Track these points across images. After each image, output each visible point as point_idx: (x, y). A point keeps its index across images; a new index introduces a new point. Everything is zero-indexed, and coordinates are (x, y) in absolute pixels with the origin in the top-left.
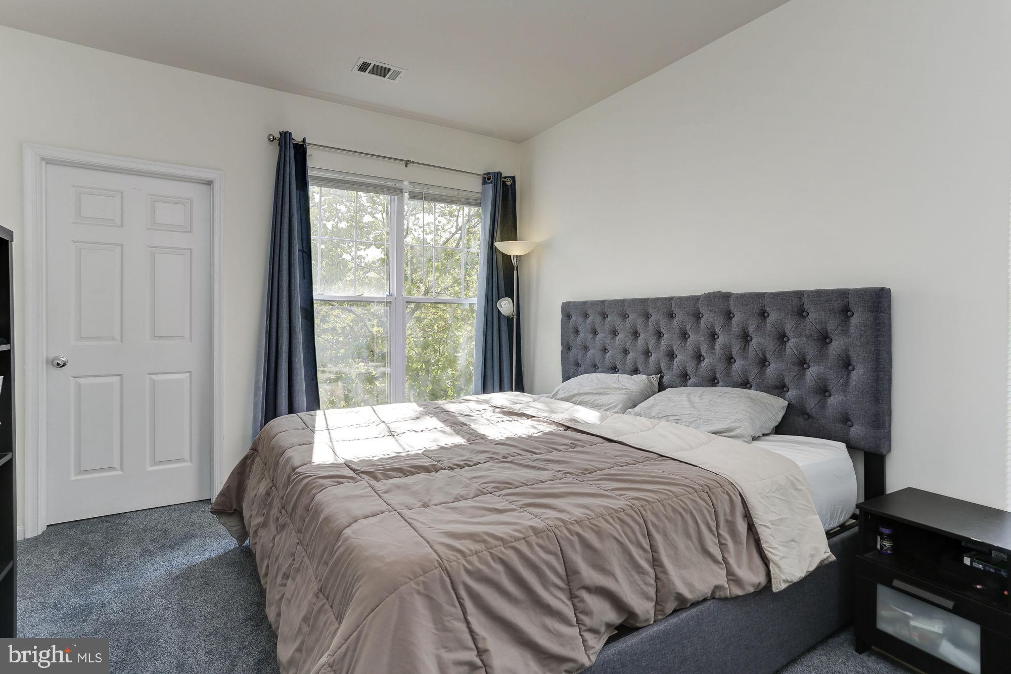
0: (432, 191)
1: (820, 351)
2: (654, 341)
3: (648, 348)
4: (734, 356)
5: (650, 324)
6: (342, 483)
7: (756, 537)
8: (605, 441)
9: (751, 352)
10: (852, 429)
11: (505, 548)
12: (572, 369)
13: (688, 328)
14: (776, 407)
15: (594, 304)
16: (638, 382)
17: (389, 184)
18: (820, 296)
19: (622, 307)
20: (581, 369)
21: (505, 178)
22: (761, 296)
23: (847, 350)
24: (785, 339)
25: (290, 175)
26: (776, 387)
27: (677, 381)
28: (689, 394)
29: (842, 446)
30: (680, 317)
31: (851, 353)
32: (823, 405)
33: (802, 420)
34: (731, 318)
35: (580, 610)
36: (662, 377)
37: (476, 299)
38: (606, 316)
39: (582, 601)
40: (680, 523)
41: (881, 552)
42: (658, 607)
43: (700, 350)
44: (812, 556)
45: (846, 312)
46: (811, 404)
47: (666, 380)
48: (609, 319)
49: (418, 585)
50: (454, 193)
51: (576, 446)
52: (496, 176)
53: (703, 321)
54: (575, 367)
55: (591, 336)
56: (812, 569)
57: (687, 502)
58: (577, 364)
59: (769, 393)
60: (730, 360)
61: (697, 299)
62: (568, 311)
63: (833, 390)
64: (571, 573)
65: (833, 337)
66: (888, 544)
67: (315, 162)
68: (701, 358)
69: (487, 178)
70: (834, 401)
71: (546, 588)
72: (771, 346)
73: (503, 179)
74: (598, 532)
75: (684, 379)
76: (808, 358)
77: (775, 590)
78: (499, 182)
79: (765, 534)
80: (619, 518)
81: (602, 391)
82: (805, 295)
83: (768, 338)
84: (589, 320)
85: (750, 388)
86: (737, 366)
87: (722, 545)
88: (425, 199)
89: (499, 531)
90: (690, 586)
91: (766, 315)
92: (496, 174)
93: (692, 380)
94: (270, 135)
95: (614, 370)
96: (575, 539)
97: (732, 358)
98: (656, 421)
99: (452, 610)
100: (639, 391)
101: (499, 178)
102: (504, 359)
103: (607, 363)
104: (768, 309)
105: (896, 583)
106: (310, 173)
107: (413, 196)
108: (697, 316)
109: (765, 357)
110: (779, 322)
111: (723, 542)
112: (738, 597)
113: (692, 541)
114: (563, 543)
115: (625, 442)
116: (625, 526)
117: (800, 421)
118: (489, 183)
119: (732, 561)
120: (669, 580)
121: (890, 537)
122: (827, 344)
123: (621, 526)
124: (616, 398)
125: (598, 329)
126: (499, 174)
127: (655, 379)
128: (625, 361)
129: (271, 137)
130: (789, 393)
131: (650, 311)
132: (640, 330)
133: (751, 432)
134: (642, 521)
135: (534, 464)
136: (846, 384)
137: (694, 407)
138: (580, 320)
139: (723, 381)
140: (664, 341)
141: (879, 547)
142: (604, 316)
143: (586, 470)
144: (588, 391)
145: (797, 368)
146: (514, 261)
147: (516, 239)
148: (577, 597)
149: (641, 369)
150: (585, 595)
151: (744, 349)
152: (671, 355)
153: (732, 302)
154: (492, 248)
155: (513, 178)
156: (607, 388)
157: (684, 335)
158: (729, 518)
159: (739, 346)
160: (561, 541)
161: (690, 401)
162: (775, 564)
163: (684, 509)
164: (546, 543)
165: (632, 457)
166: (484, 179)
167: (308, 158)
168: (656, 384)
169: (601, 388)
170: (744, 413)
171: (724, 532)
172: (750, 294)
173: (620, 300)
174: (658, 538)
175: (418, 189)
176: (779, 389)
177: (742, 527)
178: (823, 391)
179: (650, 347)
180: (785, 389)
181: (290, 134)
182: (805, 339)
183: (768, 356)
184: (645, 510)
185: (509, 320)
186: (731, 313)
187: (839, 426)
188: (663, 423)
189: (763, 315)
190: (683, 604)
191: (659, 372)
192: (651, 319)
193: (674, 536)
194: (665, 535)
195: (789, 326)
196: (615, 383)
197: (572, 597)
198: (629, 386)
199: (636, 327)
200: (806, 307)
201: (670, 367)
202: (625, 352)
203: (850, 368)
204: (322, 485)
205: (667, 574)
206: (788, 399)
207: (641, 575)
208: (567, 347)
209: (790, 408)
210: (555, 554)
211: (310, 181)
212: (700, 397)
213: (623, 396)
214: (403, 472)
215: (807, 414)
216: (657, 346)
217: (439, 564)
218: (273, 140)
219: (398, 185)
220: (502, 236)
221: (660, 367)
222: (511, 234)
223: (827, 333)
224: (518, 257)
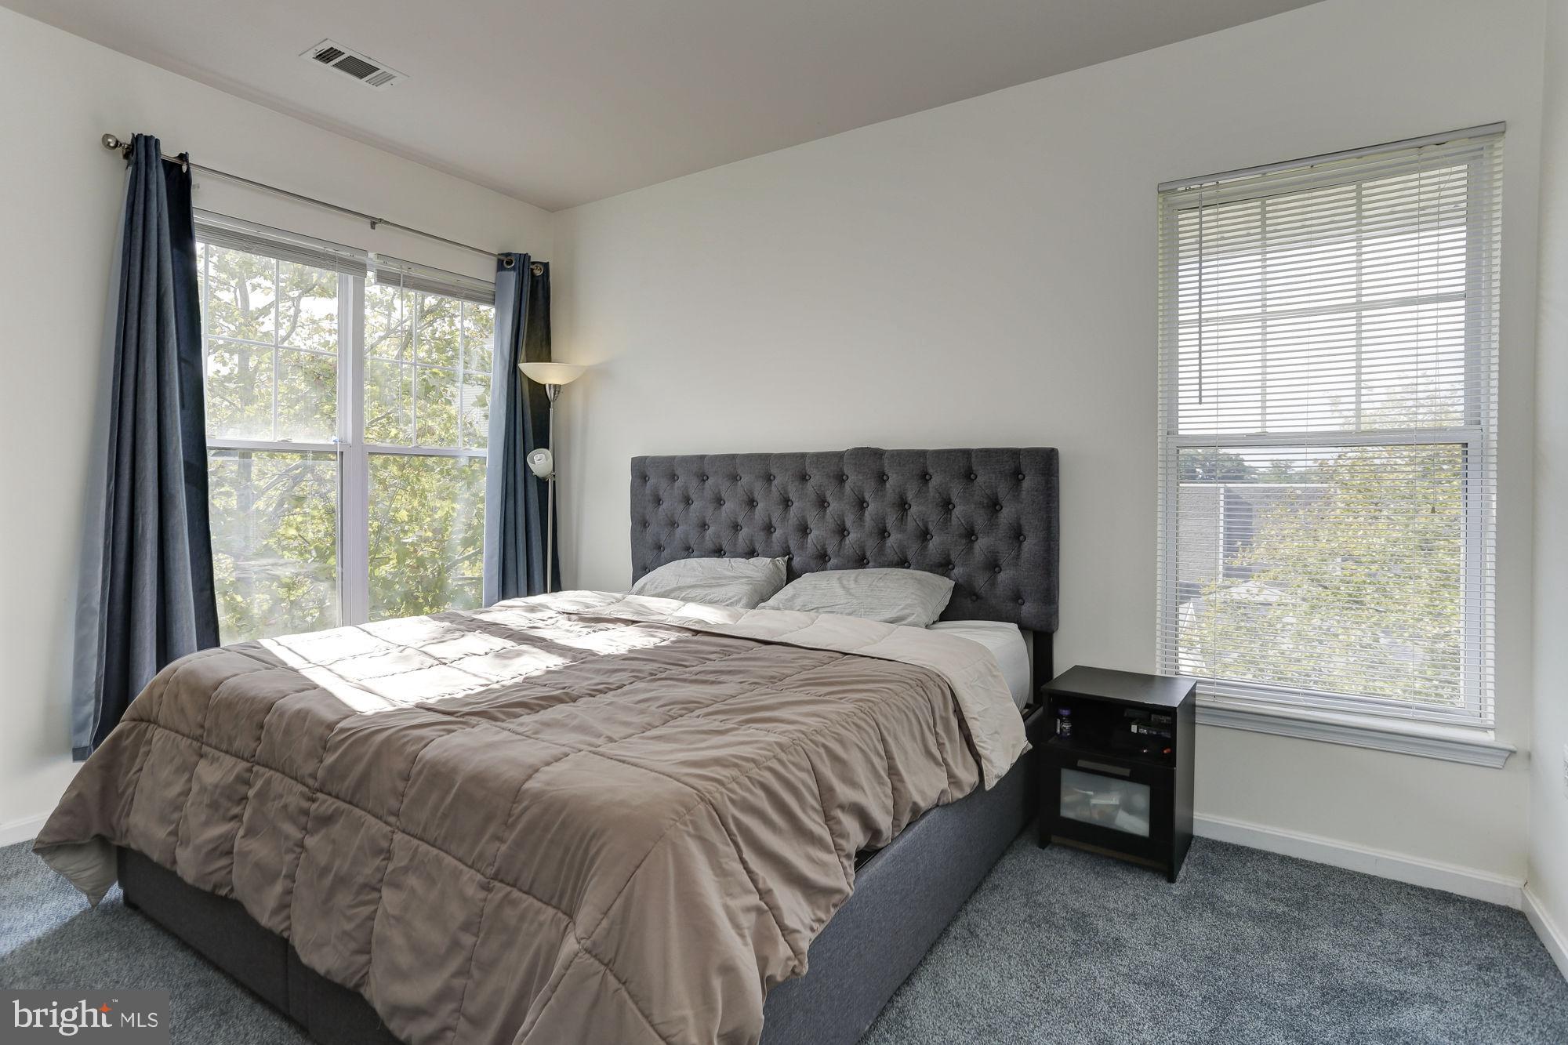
0: (416, 273)
1: (989, 520)
2: (780, 512)
3: (771, 522)
4: (888, 529)
5: (774, 489)
6: (454, 731)
7: (967, 733)
8: (760, 645)
9: (911, 524)
10: (1023, 607)
11: (760, 769)
12: (650, 556)
13: (828, 494)
14: (943, 587)
15: (686, 460)
16: (760, 567)
17: (345, 254)
18: (989, 455)
19: (732, 466)
20: (665, 554)
21: (534, 263)
22: (922, 454)
23: (1018, 519)
24: (950, 507)
25: (159, 217)
26: (941, 565)
27: (813, 564)
28: (839, 579)
29: (1014, 626)
30: (816, 479)
31: (1023, 522)
32: (993, 583)
33: (969, 602)
34: (885, 481)
35: (837, 833)
36: (790, 560)
37: (487, 450)
38: (705, 478)
39: (839, 822)
40: (906, 725)
41: (1060, 737)
42: (896, 822)
43: (844, 522)
44: (1014, 746)
45: (1017, 476)
46: (981, 582)
47: (797, 562)
48: (710, 482)
49: (686, 825)
50: (452, 280)
51: (732, 653)
52: (522, 260)
53: (848, 485)
54: (655, 552)
55: (682, 506)
56: (1014, 761)
57: (909, 699)
58: (659, 547)
59: (931, 571)
60: (883, 533)
61: (839, 456)
62: (642, 469)
63: (1004, 565)
64: (825, 792)
65: (1004, 503)
66: (1067, 726)
67: (205, 199)
68: (846, 533)
69: (505, 262)
70: (1003, 577)
71: (804, 811)
72: (934, 517)
73: (531, 266)
74: (841, 741)
75: (821, 561)
76: (977, 528)
77: (987, 788)
78: (526, 270)
79: (975, 727)
80: (854, 723)
81: (713, 581)
82: (974, 455)
83: (930, 506)
84: (678, 484)
85: (908, 568)
86: (893, 540)
87: (940, 745)
88: (404, 286)
89: (747, 751)
90: (922, 793)
91: (927, 477)
92: (520, 257)
93: (834, 561)
94: (107, 136)
95: (719, 552)
96: (822, 751)
97: (886, 531)
98: (812, 614)
99: (726, 849)
100: (763, 578)
101: (526, 264)
102: (534, 543)
103: (709, 544)
104: (931, 471)
105: (1081, 763)
106: (197, 218)
107: (383, 278)
108: (841, 479)
109: (927, 529)
110: (944, 486)
111: (941, 741)
112: (959, 800)
113: (916, 742)
114: (814, 757)
115: (790, 642)
116: (862, 731)
117: (968, 604)
118: (510, 270)
119: (950, 761)
120: (905, 788)
121: (1070, 719)
122: (997, 511)
123: (859, 733)
124: (738, 590)
125: (693, 497)
126: (525, 258)
127: (781, 562)
128: (736, 539)
129: (110, 140)
130: (955, 571)
131: (774, 471)
132: (757, 496)
133: (925, 619)
134: (874, 724)
135: (698, 677)
136: (1018, 557)
137: (850, 594)
138: (664, 484)
139: (875, 561)
140: (794, 510)
141: (1058, 731)
142: (703, 478)
143: (772, 677)
144: (692, 584)
145: (964, 541)
146: (550, 394)
147: (549, 360)
148: (834, 818)
149: (759, 548)
150: (839, 814)
151: (902, 519)
152: (804, 530)
153: (886, 461)
154: (514, 372)
155: (546, 265)
156: (720, 578)
157: (822, 503)
158: (944, 714)
159: (895, 516)
160: (810, 754)
161: (844, 587)
162: (986, 759)
163: (907, 707)
164: (796, 759)
165: (812, 659)
166: (500, 262)
167: (193, 191)
168: (784, 569)
169: (714, 578)
170: (914, 596)
171: (940, 730)
172: (908, 451)
173: (728, 456)
174: (890, 740)
175: (393, 268)
176: (943, 567)
177: (954, 723)
178: (993, 566)
179: (774, 521)
180: (950, 567)
181: (157, 141)
182: (973, 506)
183: (931, 527)
184: (874, 712)
185: (542, 483)
186: (884, 474)
187: (1010, 605)
188: (823, 616)
189: (924, 477)
190: (917, 814)
191: (787, 552)
192: (775, 482)
193: (903, 739)
194: (896, 738)
195: (956, 492)
196: (728, 570)
197: (828, 818)
198: (749, 573)
199: (752, 493)
200: (974, 468)
201: (802, 547)
202: (736, 527)
203: (1021, 538)
204: (422, 738)
205: (902, 781)
206: (954, 578)
207: (881, 785)
208: (640, 523)
209: (957, 590)
210: (808, 771)
211: (197, 233)
212: (856, 581)
213: (746, 587)
214: (530, 707)
215: (975, 594)
216: (784, 519)
217: (701, 798)
218: (116, 146)
219: (358, 257)
220: (527, 355)
221: (788, 547)
222: (543, 351)
223: (997, 499)
224: (557, 388)
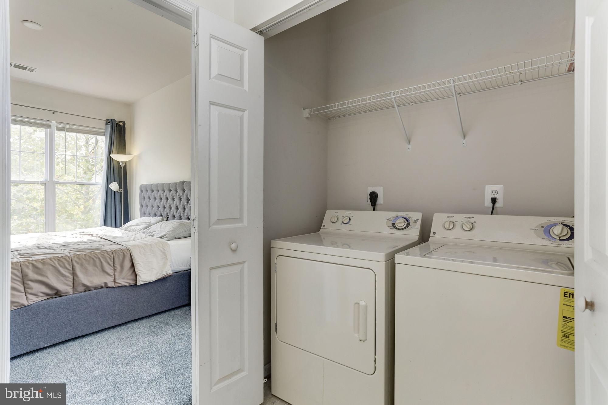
0: (72, 127)
2: (166, 202)
3: (164, 205)
13: (174, 196)
15: (149, 186)
17: (43, 122)
19: (157, 187)
21: (119, 122)
30: (172, 191)
34: (184, 192)
35: (27, 287)
40: (92, 262)
42: (74, 289)
43: (177, 205)
44: (160, 273)
50: (87, 129)
55: (148, 200)
56: (159, 278)
58: (145, 214)
61: (177, 184)
62: (141, 189)
64: (24, 276)
68: (178, 209)
73: (117, 123)
74: (44, 264)
77: (138, 284)
78: (114, 124)
80: (58, 260)
81: (139, 224)
84: (148, 193)
87: (115, 270)
88: (66, 131)
92: (112, 121)
95: (155, 215)
96: (30, 265)
103: (153, 212)
107: (59, 129)
108: (177, 191)
112: (115, 287)
116: (60, 262)
118: (109, 125)
119: (117, 275)
120: (80, 280)
126: (114, 121)
127: (165, 218)
131: (166, 189)
134: (70, 260)
138: (145, 193)
142: (152, 191)
146: (121, 164)
147: (125, 153)
148: (26, 283)
150: (31, 283)
152: (170, 208)
153: (184, 185)
155: (124, 122)
157: (173, 199)
160: (22, 266)
166: (107, 122)
171: (117, 265)
173: (157, 184)
174: (77, 265)
175: (63, 126)
186: (184, 189)
190: (87, 289)
192: (165, 192)
193: (87, 265)
194: (82, 265)
199: (161, 196)
201: (170, 213)
205: (78, 277)
207: (65, 278)
208: (141, 206)
212: (165, 224)
219: (49, 123)
220: (115, 152)
221: (167, 213)
222: (122, 151)
224: (124, 163)
